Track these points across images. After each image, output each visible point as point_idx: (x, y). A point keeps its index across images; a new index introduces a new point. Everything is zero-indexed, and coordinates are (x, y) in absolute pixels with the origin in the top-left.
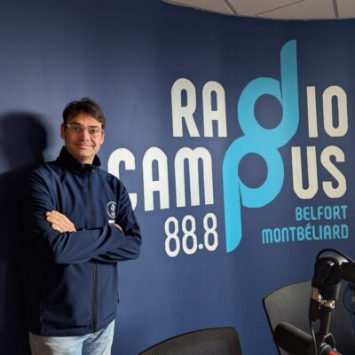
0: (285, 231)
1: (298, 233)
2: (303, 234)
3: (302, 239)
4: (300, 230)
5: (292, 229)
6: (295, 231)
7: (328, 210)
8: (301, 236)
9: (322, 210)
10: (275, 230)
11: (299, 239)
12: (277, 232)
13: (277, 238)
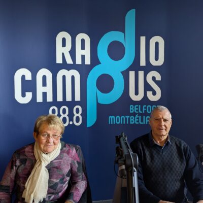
0: (123, 118)
1: (131, 120)
2: (133, 120)
3: (133, 123)
4: (132, 118)
5: (127, 117)
6: (129, 119)
7: (149, 108)
8: (132, 121)
9: (146, 108)
10: (117, 117)
11: (131, 123)
12: (118, 118)
13: (118, 121)
